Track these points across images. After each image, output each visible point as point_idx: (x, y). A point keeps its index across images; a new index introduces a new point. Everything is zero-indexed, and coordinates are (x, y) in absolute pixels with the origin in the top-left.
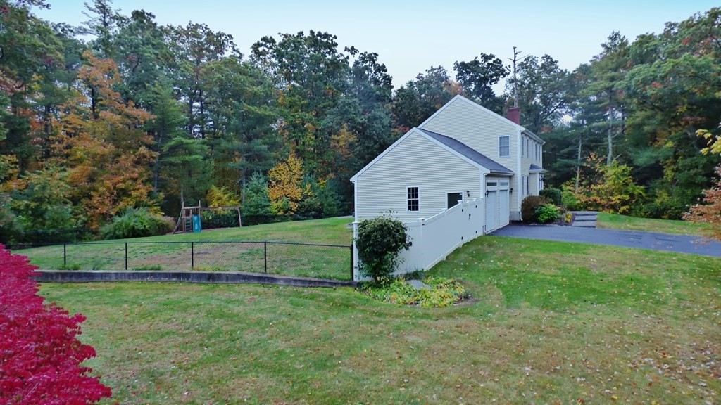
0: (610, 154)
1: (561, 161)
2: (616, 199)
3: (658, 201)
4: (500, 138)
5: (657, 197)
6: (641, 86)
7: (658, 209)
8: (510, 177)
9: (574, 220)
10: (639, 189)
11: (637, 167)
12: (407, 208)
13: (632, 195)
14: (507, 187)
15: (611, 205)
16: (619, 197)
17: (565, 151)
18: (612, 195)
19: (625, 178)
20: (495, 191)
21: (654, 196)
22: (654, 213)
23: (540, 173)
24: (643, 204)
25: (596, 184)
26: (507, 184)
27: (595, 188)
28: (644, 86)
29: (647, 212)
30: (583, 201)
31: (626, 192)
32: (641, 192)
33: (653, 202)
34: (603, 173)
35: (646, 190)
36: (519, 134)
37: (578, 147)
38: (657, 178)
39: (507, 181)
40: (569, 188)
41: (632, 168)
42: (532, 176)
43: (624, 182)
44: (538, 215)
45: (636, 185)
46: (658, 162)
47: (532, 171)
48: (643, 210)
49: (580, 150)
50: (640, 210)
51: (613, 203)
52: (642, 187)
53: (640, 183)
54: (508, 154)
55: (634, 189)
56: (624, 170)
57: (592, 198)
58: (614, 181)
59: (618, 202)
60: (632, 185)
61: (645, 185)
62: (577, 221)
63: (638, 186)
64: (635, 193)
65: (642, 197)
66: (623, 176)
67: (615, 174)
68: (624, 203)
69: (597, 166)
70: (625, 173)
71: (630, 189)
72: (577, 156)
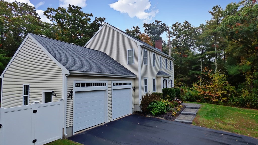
0: (216, 69)
1: (191, 72)
2: (219, 93)
3: (243, 95)
4: (128, 50)
5: (242, 93)
6: (229, 26)
7: (243, 101)
8: (134, 79)
9: (180, 113)
10: (232, 88)
11: (230, 76)
12: (23, 102)
13: (228, 92)
14: (131, 86)
15: (216, 97)
16: (221, 92)
17: (194, 66)
18: (217, 91)
19: (224, 82)
20: (105, 90)
21: (241, 92)
22: (241, 103)
23: (163, 77)
24: (235, 97)
25: (208, 84)
26: (130, 84)
27: (208, 86)
28: (231, 26)
29: (237, 102)
30: (202, 93)
31: (225, 90)
32: (233, 90)
33: (240, 96)
34: (212, 78)
35: (236, 89)
36: (139, 48)
37: (200, 65)
38: (242, 82)
39: (131, 81)
40: (196, 85)
41: (227, 76)
42: (159, 79)
43: (223, 84)
44: (151, 109)
45: (230, 85)
46: (242, 73)
47: (158, 76)
48: (235, 100)
49: (201, 66)
50: (233, 100)
51: (217, 95)
52: (234, 87)
53: (232, 85)
54: (133, 63)
55: (229, 88)
56: (223, 77)
57: (207, 92)
58: (218, 83)
59: (220, 95)
60: (228, 85)
61: (236, 86)
62: (183, 114)
63: (232, 86)
64: (230, 90)
65: (234, 93)
66: (223, 80)
67: (218, 79)
68: (224, 96)
69: (209, 74)
70: (224, 79)
71: (227, 88)
72: (200, 69)
